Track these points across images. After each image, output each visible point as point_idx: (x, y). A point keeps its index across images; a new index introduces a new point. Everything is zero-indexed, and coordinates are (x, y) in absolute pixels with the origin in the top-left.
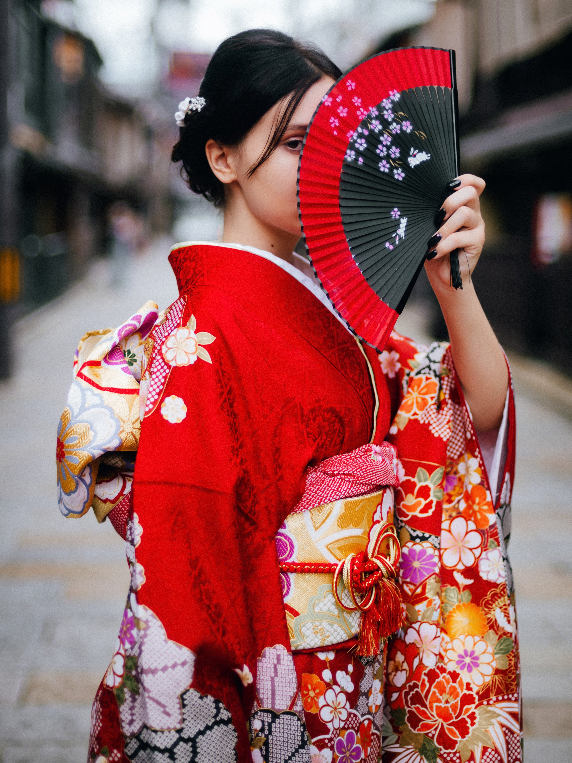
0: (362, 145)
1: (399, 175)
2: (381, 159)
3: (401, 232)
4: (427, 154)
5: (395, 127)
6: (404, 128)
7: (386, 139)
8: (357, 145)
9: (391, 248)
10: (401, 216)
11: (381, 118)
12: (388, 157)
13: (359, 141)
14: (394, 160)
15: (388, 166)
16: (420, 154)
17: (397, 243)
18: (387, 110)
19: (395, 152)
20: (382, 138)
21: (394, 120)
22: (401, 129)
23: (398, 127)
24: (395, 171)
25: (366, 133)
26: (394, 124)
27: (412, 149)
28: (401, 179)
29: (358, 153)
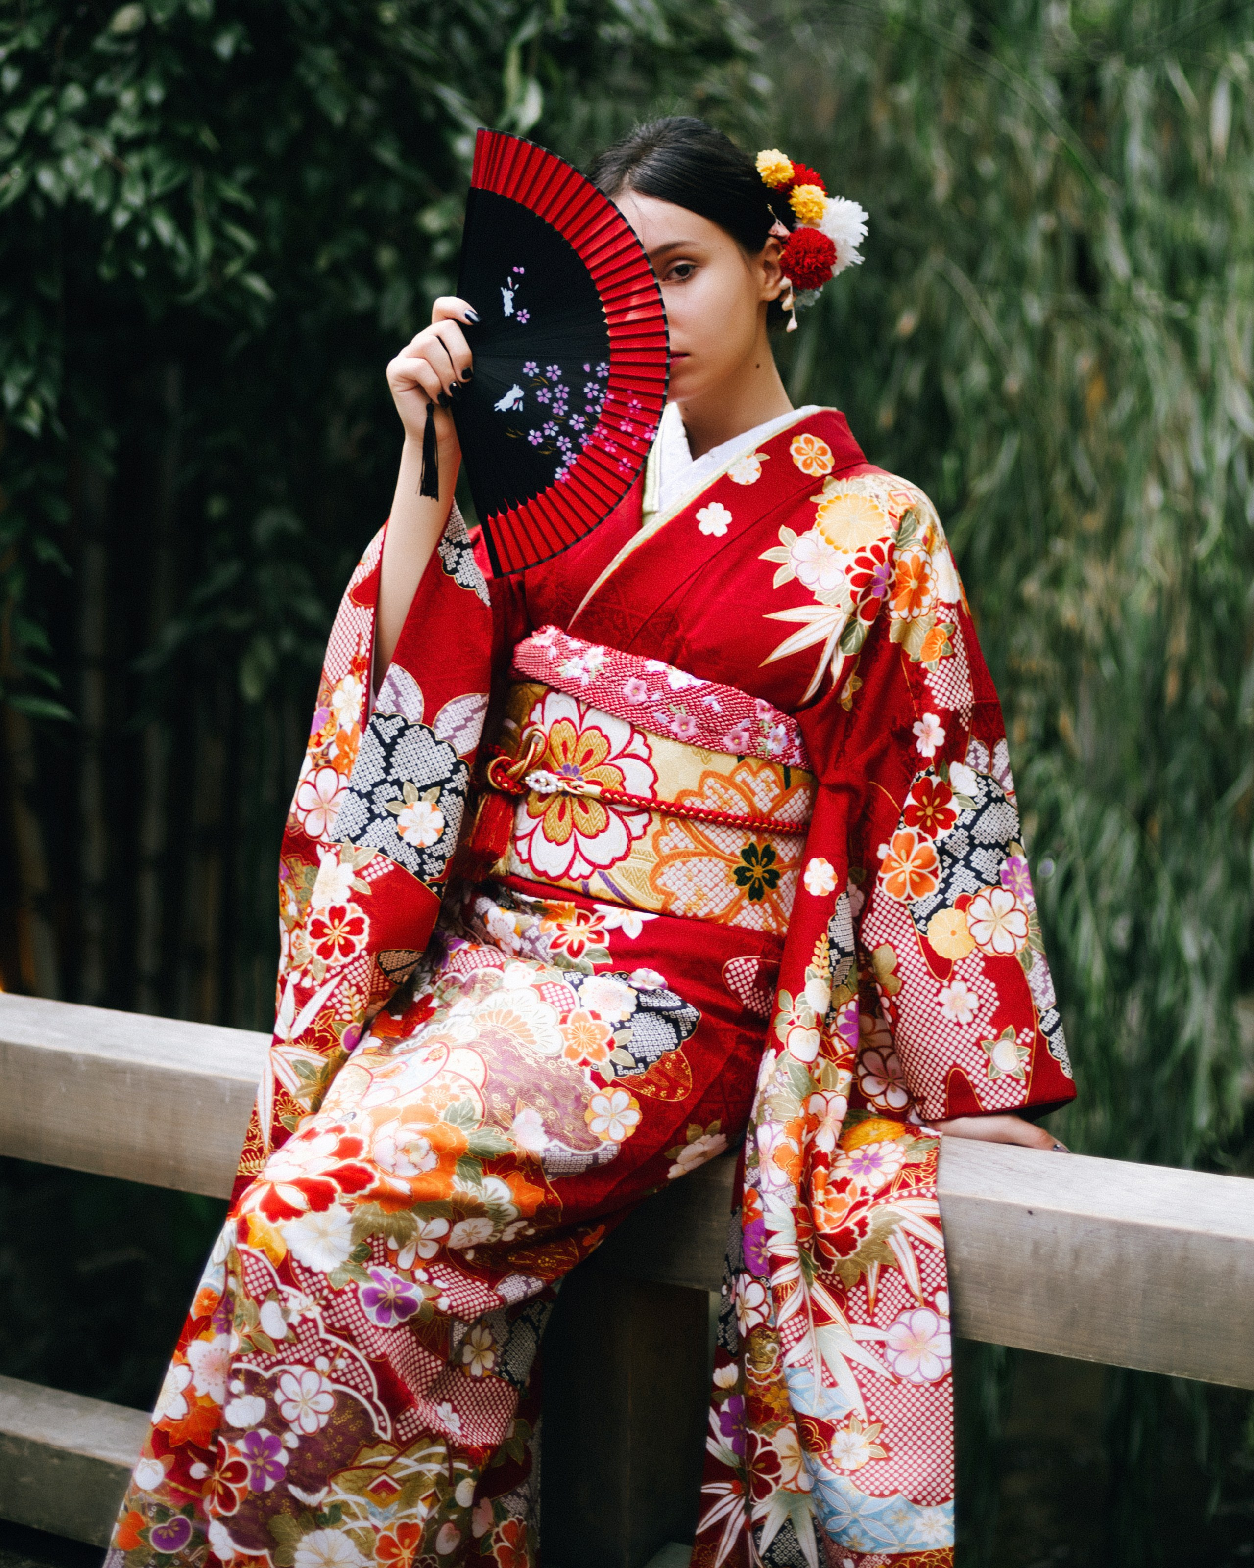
0: (590, 389)
1: (531, 369)
2: (561, 380)
3: (508, 296)
4: (500, 410)
5: (552, 430)
6: (539, 434)
7: (559, 409)
8: (597, 386)
9: (516, 269)
10: (514, 315)
11: (573, 435)
12: (551, 386)
13: (596, 393)
14: (543, 386)
15: (549, 375)
16: (508, 406)
17: (509, 279)
18: (568, 449)
19: (543, 396)
20: (566, 408)
21: (556, 439)
22: (542, 430)
23: (547, 432)
24: (537, 371)
25: (589, 409)
26: (553, 434)
27: (521, 409)
28: (528, 364)
29: (592, 377)
